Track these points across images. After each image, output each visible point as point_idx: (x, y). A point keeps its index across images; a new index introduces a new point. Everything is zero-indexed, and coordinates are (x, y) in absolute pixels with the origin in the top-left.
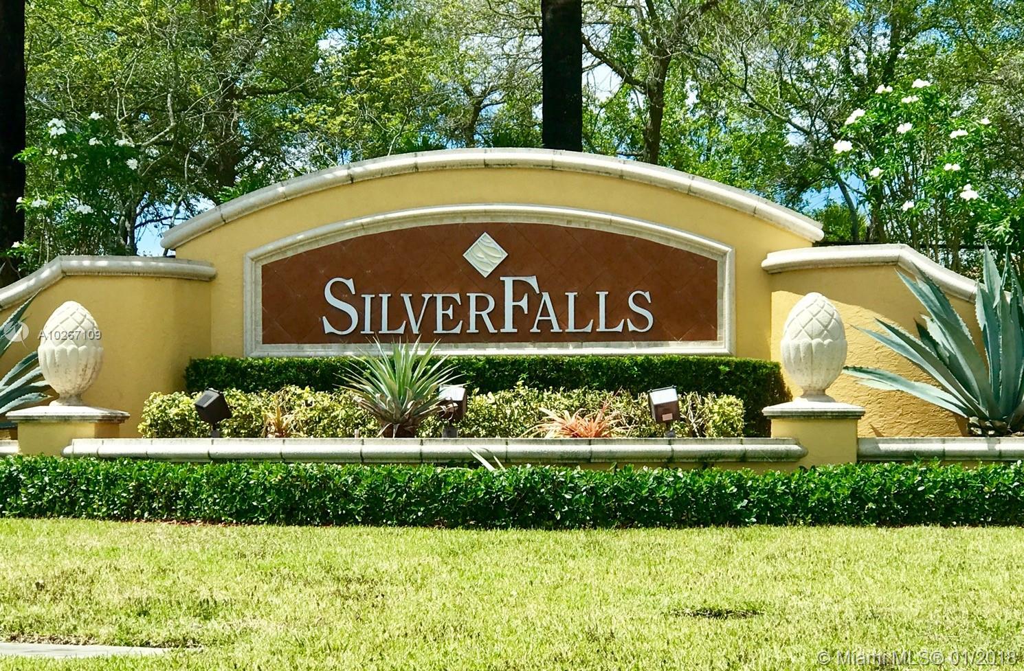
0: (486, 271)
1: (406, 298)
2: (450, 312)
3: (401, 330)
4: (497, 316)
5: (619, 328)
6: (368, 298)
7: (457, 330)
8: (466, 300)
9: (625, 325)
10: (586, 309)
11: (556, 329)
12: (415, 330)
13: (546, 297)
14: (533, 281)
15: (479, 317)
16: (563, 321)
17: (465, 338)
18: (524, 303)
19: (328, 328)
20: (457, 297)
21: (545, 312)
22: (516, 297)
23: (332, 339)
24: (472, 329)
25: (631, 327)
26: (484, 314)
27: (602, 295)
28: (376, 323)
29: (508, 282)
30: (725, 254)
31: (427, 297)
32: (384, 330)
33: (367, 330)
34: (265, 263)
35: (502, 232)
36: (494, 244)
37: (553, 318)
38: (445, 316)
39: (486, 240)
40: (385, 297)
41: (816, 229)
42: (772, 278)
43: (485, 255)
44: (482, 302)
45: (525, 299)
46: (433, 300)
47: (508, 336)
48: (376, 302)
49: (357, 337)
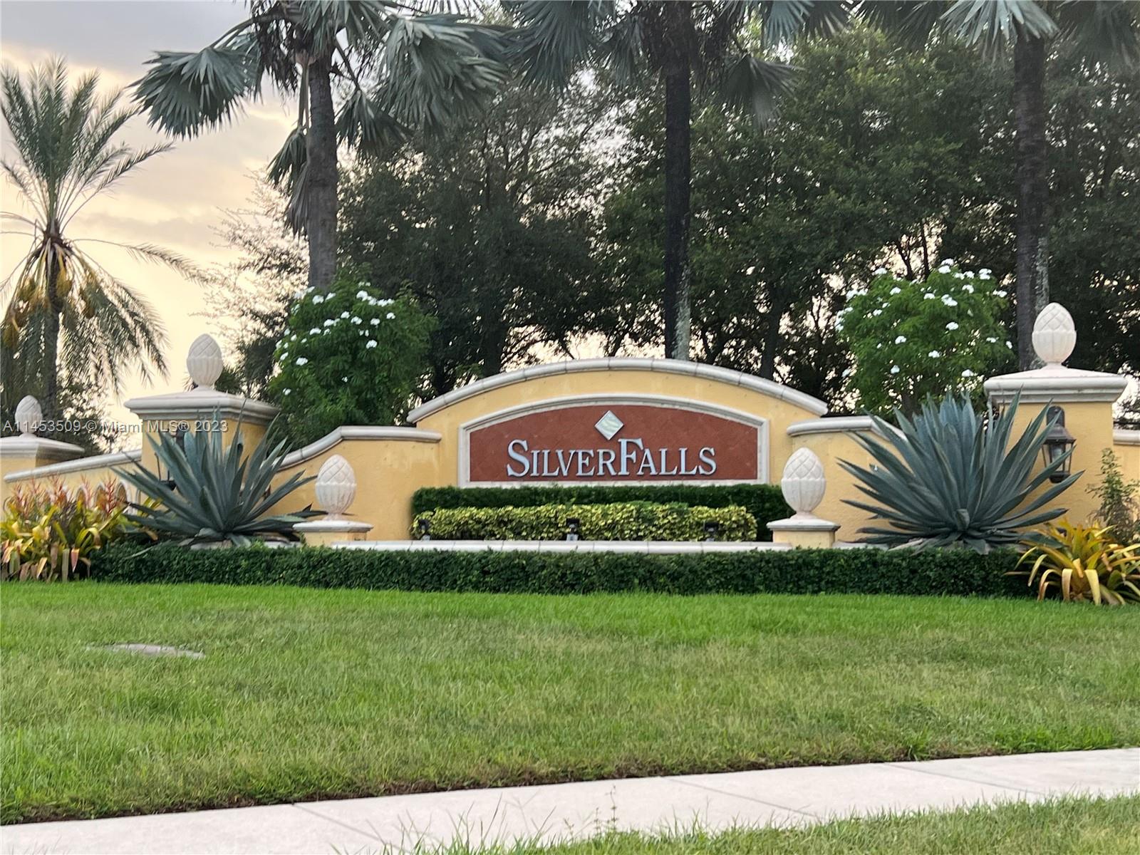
0: (609, 435)
1: (559, 452)
2: (587, 461)
3: (556, 473)
4: (617, 464)
5: (694, 472)
6: (535, 453)
7: (591, 473)
8: (597, 454)
9: (698, 470)
10: (673, 460)
11: (653, 472)
12: (565, 473)
13: (647, 452)
14: (639, 442)
15: (605, 465)
16: (658, 468)
17: (595, 477)
18: (633, 456)
19: (511, 472)
20: (591, 452)
21: (647, 461)
22: (629, 452)
23: (513, 478)
24: (601, 472)
25: (702, 471)
26: (608, 463)
27: (683, 451)
28: (540, 469)
29: (624, 442)
30: (761, 424)
31: (572, 452)
32: (546, 473)
33: (535, 473)
35: (620, 412)
36: (614, 418)
37: (651, 465)
38: (584, 464)
39: (609, 414)
40: (546, 452)
41: (822, 407)
42: (794, 439)
43: (609, 425)
44: (607, 456)
45: (634, 453)
46: (576, 454)
47: (623, 478)
48: (540, 456)
49: (528, 477)
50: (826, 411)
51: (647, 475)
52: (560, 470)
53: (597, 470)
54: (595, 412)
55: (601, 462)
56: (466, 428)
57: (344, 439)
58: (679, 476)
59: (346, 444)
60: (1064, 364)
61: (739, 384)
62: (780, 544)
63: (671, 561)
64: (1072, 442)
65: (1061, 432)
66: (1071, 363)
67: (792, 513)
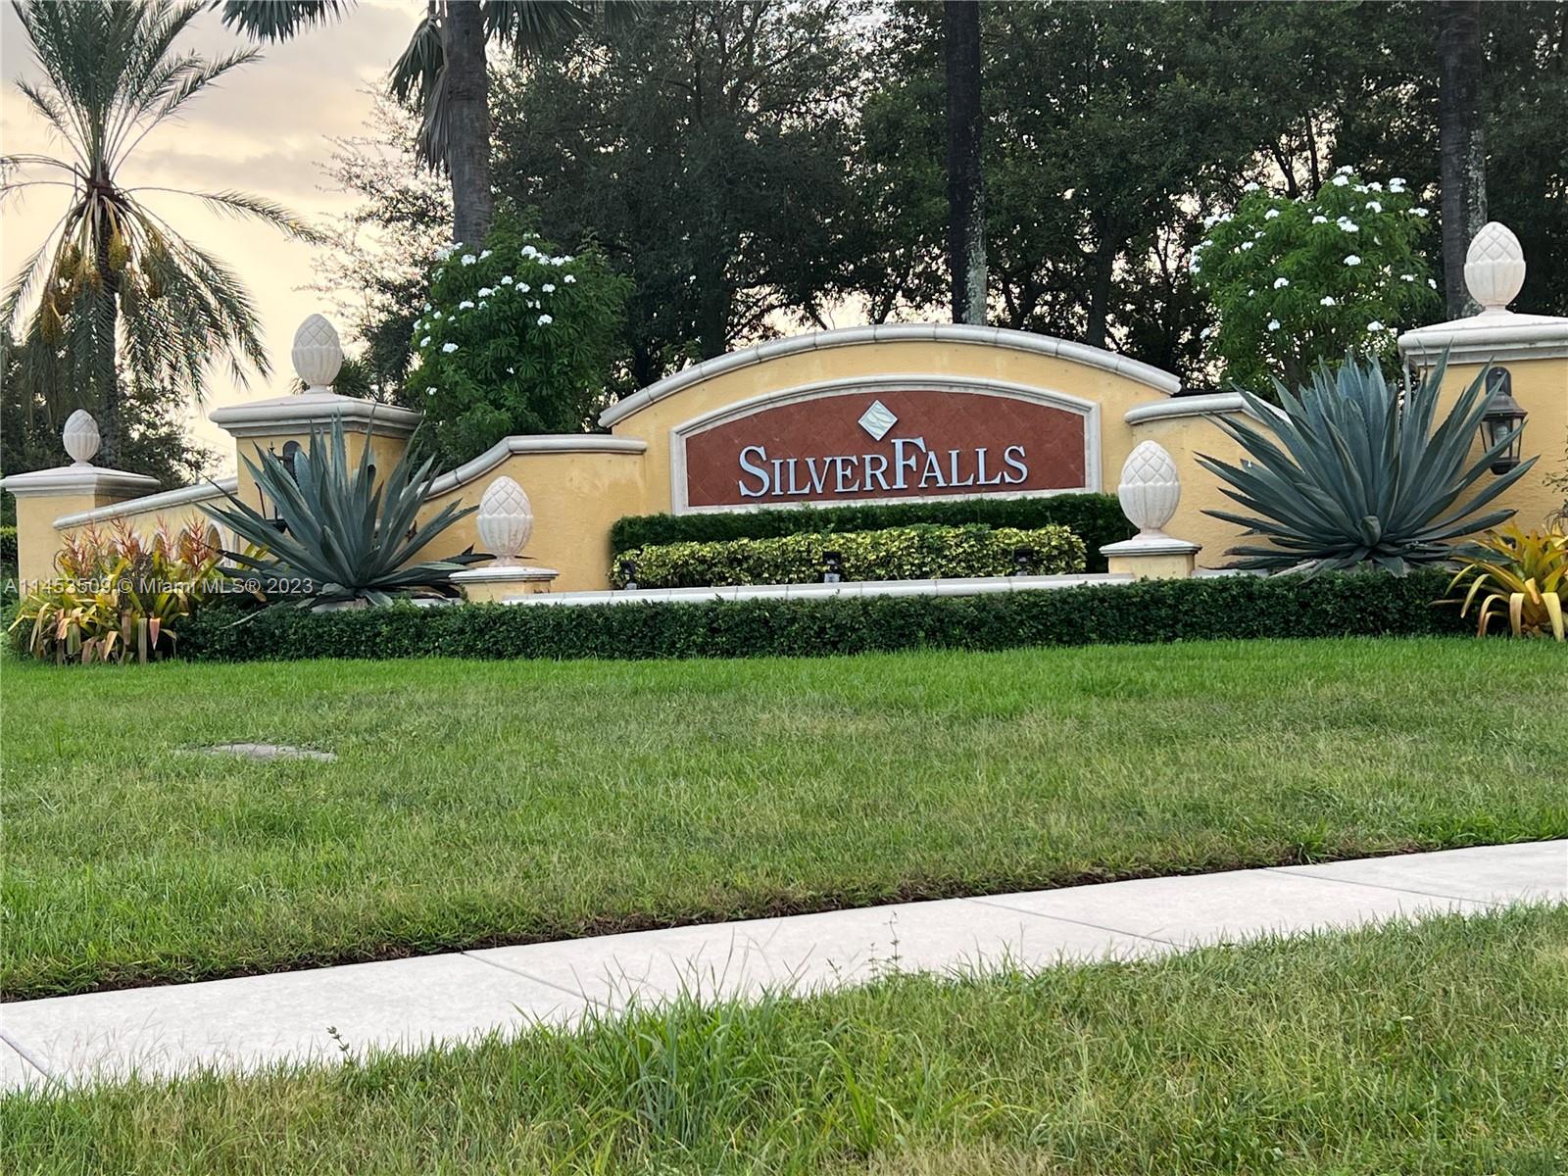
0: (878, 434)
1: (810, 461)
2: (848, 472)
3: (807, 490)
4: (889, 475)
5: (997, 481)
6: (777, 463)
7: (855, 488)
8: (862, 461)
9: (1003, 476)
10: (967, 466)
11: (941, 483)
12: (819, 490)
13: (932, 455)
14: (920, 442)
15: (873, 476)
16: (947, 477)
17: (862, 494)
18: (912, 462)
19: (744, 491)
20: (854, 459)
21: (931, 469)
22: (906, 457)
23: (748, 500)
24: (869, 487)
25: (1008, 479)
26: (878, 473)
27: (981, 452)
28: (785, 485)
29: (899, 443)
30: (1088, 409)
31: (828, 460)
32: (792, 491)
33: (778, 491)
34: (688, 435)
35: (892, 401)
36: (884, 410)
37: (938, 474)
38: (844, 476)
39: (878, 405)
40: (792, 462)
41: (1173, 382)
42: (1137, 430)
43: (878, 421)
44: (876, 463)
45: (914, 458)
46: (833, 462)
47: (900, 492)
48: (784, 466)
49: (769, 497)
50: (1178, 387)
51: (932, 488)
52: (813, 485)
53: (862, 484)
54: (857, 402)
55: (868, 472)
56: (680, 433)
57: (513, 453)
58: (976, 488)
59: (515, 460)
60: (1509, 308)
61: (1057, 355)
62: (1119, 575)
63: (968, 604)
64: (1522, 416)
65: (1506, 403)
66: (1519, 306)
67: (1135, 531)
